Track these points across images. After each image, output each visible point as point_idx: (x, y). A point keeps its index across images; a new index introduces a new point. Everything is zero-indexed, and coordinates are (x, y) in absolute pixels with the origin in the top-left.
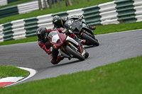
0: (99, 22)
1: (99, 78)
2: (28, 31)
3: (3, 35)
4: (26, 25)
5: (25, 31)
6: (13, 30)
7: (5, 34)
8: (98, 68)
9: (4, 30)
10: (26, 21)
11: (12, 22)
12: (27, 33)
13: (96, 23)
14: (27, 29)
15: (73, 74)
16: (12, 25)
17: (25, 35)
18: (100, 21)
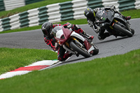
0: (133, 7)
1: (133, 62)
2: (63, 15)
3: (39, 19)
4: (61, 9)
5: (60, 15)
6: (48, 14)
7: (41, 17)
8: (132, 52)
9: (39, 14)
10: (61, 5)
11: (47, 6)
12: (62, 17)
13: (130, 7)
14: (62, 13)
15: (107, 58)
16: (47, 9)
17: (60, 19)
18: (135, 5)
